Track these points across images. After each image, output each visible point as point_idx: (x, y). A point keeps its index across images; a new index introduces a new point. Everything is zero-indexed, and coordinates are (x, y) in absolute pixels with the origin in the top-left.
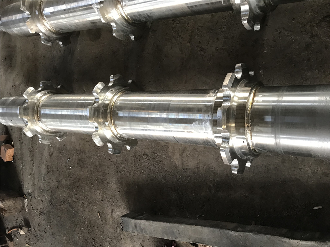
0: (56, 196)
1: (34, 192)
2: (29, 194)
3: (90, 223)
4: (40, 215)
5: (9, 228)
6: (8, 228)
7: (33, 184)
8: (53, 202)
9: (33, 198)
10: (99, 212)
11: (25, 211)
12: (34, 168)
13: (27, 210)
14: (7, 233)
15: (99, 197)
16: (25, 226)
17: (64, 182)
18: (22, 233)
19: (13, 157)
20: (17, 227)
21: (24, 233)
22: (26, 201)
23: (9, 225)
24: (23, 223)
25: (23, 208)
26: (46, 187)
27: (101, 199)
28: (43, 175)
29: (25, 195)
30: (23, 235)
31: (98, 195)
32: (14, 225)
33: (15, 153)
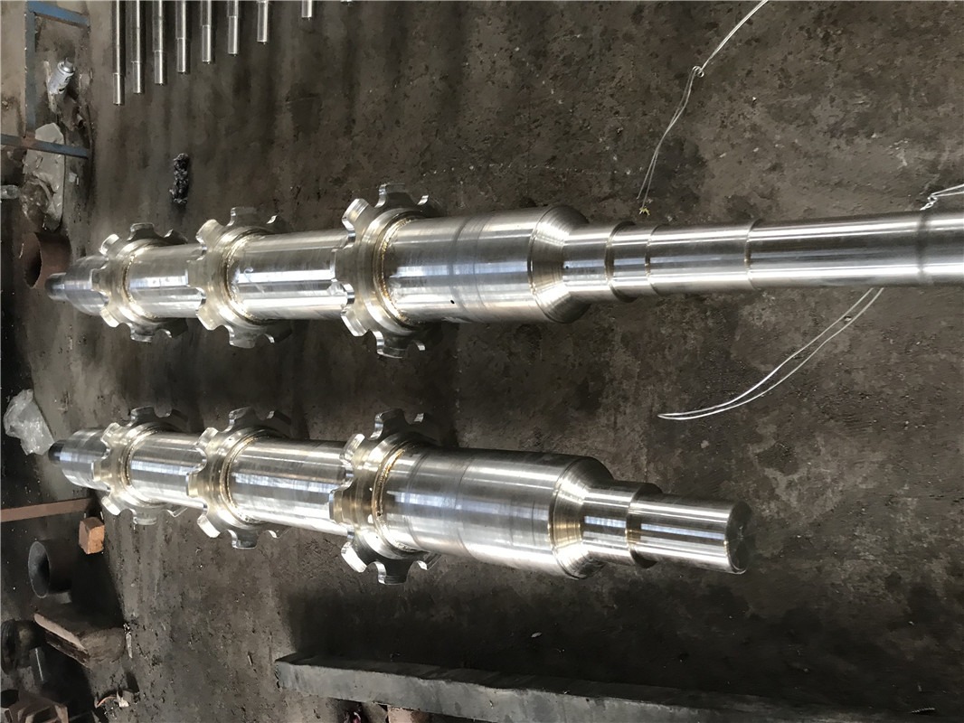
0: (180, 623)
1: (141, 617)
2: (134, 622)
3: (237, 678)
4: (153, 665)
5: (100, 695)
6: (97, 695)
7: (141, 601)
8: (176, 636)
9: (141, 629)
10: (250, 654)
11: (129, 657)
12: (141, 566)
13: (130, 656)
14: (96, 706)
15: (250, 625)
16: (129, 688)
17: (192, 595)
18: (123, 703)
19: (105, 543)
20: (112, 693)
21: (127, 705)
22: (128, 636)
23: (99, 687)
24: (125, 683)
25: (124, 651)
26: (162, 605)
27: (251, 629)
28: (156, 582)
29: (127, 623)
30: (125, 708)
31: (246, 621)
32: (110, 688)
33: (106, 536)
